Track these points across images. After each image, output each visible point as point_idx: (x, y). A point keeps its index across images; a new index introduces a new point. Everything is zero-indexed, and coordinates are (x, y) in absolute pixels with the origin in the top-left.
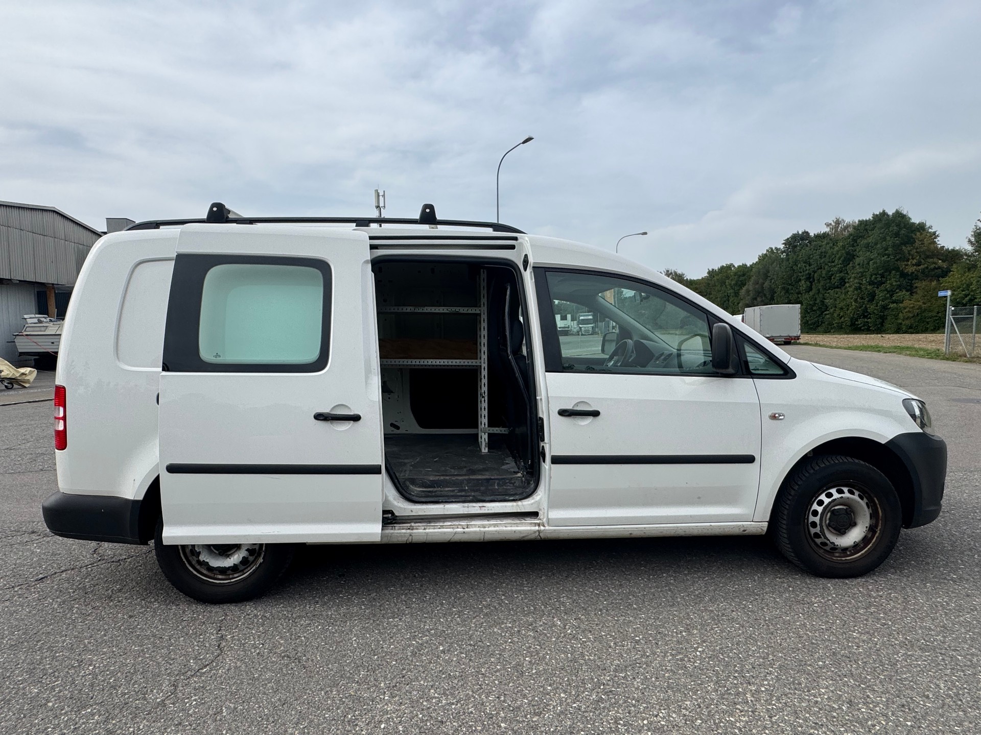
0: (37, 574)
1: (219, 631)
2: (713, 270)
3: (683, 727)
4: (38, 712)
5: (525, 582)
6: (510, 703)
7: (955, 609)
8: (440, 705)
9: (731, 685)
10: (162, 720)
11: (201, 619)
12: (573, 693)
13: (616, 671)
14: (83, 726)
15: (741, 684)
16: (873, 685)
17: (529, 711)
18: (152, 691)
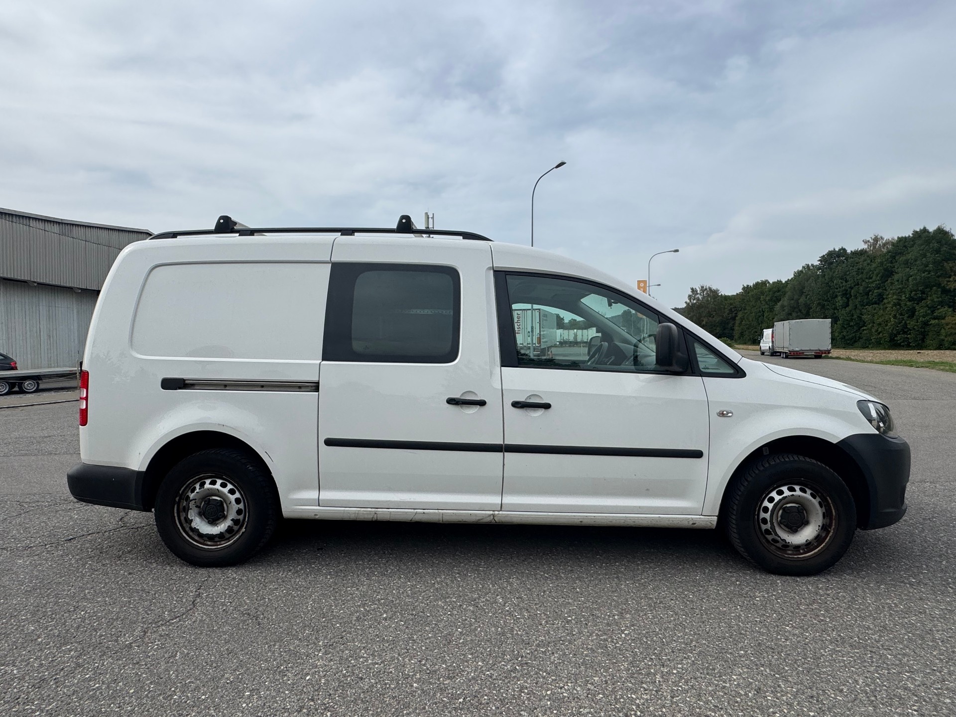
0: (68, 536)
1: (199, 589)
2: (748, 286)
3: (584, 699)
4: (28, 645)
5: (483, 564)
6: (429, 667)
7: (902, 611)
8: (365, 663)
9: (645, 666)
10: (124, 659)
11: (187, 579)
12: (491, 662)
13: (538, 645)
14: (59, 659)
15: (655, 665)
16: (789, 676)
17: (444, 675)
18: (125, 635)
